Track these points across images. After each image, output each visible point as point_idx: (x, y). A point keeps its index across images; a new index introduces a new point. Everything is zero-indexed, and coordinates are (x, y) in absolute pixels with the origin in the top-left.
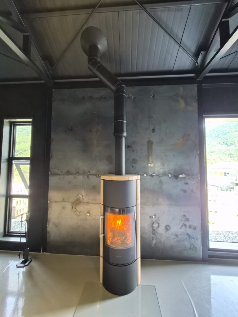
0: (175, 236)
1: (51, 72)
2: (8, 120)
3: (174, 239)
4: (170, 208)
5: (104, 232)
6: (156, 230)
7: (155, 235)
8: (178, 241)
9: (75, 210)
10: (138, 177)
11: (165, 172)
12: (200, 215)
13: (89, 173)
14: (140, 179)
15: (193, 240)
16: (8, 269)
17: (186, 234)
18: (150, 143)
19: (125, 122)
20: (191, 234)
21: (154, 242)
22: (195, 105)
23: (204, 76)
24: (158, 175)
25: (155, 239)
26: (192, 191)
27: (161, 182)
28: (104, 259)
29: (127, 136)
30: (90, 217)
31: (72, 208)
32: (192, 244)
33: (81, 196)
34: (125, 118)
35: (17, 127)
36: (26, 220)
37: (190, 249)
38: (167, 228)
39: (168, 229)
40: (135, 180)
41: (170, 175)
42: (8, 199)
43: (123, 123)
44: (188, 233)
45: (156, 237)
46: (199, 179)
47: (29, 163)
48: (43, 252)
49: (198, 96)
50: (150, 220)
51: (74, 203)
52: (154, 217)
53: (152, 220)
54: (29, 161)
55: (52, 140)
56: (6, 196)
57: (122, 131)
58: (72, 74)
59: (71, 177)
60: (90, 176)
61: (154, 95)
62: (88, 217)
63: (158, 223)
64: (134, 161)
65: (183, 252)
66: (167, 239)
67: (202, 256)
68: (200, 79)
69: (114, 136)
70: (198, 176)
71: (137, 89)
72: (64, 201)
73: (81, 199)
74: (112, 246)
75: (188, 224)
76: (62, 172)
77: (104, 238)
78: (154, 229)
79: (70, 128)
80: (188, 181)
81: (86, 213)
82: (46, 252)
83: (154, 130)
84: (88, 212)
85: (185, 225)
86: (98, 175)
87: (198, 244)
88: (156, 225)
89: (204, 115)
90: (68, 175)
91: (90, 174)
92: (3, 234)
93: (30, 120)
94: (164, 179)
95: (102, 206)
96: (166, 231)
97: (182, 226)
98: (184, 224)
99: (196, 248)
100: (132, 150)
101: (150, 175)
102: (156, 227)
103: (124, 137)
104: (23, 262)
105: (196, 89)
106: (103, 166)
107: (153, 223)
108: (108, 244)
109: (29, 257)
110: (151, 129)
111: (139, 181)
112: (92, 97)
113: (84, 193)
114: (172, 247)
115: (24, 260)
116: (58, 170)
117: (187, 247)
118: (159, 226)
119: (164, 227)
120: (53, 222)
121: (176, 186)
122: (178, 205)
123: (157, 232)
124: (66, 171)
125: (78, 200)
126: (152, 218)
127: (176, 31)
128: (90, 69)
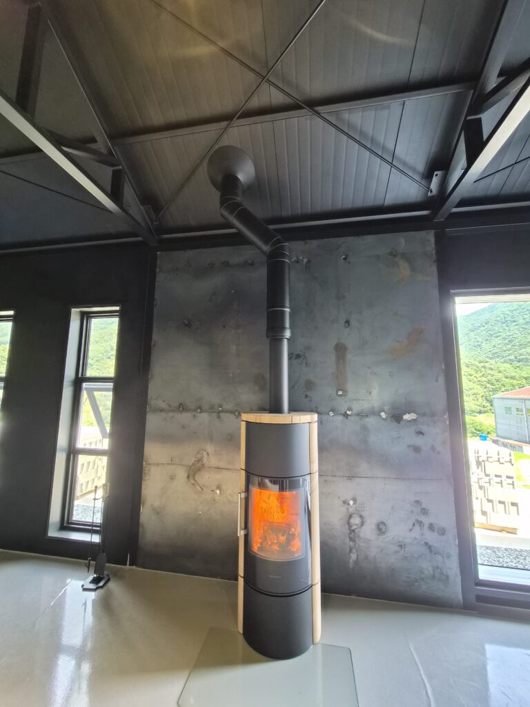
0: (399, 546)
1: (155, 223)
2: (78, 310)
3: (396, 552)
4: (385, 484)
5: (246, 527)
6: (356, 531)
7: (355, 541)
8: (405, 558)
9: (193, 482)
10: (312, 418)
11: (373, 407)
12: (453, 504)
13: (220, 409)
14: (318, 421)
15: (439, 557)
17: (423, 542)
18: (341, 350)
19: (287, 310)
20: (436, 545)
21: (353, 557)
22: (434, 269)
23: (448, 213)
24: (358, 415)
25: (354, 551)
26: (433, 448)
27: (365, 428)
28: (246, 582)
29: (291, 337)
30: (222, 497)
31: (188, 477)
32: (438, 567)
33: (205, 454)
34: (287, 304)
35: (93, 320)
36: (103, 497)
37: (434, 577)
38: (381, 528)
39: (384, 530)
40: (307, 424)
41: (383, 414)
42: (72, 456)
43: (283, 313)
44: (427, 541)
45: (357, 546)
46: (448, 423)
47: (112, 387)
48: (130, 565)
49: (437, 253)
50: (344, 509)
51: (191, 467)
52: (351, 502)
53: (348, 509)
54: (112, 384)
55: (154, 346)
56: (67, 450)
57: (283, 328)
58: (193, 223)
59: (185, 417)
60: (222, 415)
61: (347, 256)
62: (219, 498)
63: (361, 516)
64: (309, 385)
65: (417, 584)
66: (381, 551)
67: (461, 597)
68: (440, 218)
69: (267, 337)
70: (446, 417)
71: (314, 244)
72: (172, 463)
73: (205, 461)
74: (263, 555)
75: (426, 521)
76: (170, 406)
77: (246, 536)
78: (353, 528)
79: (186, 322)
80: (424, 428)
81: (214, 488)
82: (136, 566)
83: (348, 322)
84: (219, 487)
85: (420, 523)
86: (237, 413)
87: (453, 567)
88: (356, 521)
89: (452, 291)
90: (181, 412)
91: (223, 411)
92: (58, 526)
93: (117, 308)
94: (371, 421)
95: (243, 473)
96: (379, 535)
97: (414, 525)
98: (417, 521)
99: (447, 577)
100: (304, 364)
101: (341, 414)
102: (357, 525)
103: (286, 340)
104: (95, 581)
105: (433, 240)
106: (248, 395)
107: (350, 517)
108: (254, 550)
109: (105, 573)
110: (342, 322)
111: (315, 426)
112: (228, 263)
113: (210, 448)
114: (393, 571)
115: (95, 576)
116: (164, 401)
117: (426, 572)
118: (362, 524)
119: (374, 527)
120: (152, 506)
121: (399, 438)
122: (404, 479)
123: (359, 537)
124: (177, 404)
125: (199, 461)
126: (349, 504)
127: (382, 141)
128: (222, 215)
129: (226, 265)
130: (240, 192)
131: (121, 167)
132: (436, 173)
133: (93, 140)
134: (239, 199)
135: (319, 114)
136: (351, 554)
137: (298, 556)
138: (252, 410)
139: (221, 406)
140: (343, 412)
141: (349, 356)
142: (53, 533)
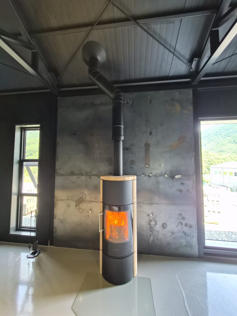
0: (172, 233)
1: (56, 82)
2: (19, 126)
3: (171, 236)
4: (166, 207)
5: (103, 228)
6: (153, 227)
7: (152, 232)
8: (174, 238)
9: (78, 208)
10: (134, 178)
11: (162, 172)
12: (196, 214)
14: (137, 179)
15: (189, 237)
16: (20, 259)
17: (182, 231)
18: (147, 146)
19: (122, 126)
20: (188, 232)
21: (152, 238)
22: (191, 108)
23: (199, 80)
24: (155, 176)
25: (152, 236)
26: (188, 191)
27: (158, 182)
28: (103, 252)
29: (124, 139)
30: (92, 214)
31: (76, 205)
32: (188, 242)
33: (84, 195)
34: (122, 123)
35: (27, 131)
36: (35, 216)
37: (186, 246)
38: (164, 226)
39: (165, 226)
40: (131, 181)
41: (166, 176)
42: (20, 197)
43: (120, 128)
44: (184, 231)
45: (153, 234)
46: (195, 179)
47: (38, 164)
48: (50, 245)
49: (193, 100)
50: (148, 218)
51: (77, 201)
52: (151, 215)
53: (149, 218)
54: (38, 163)
55: (58, 144)
56: (17, 194)
57: (120, 135)
58: (75, 82)
59: (74, 178)
60: (91, 176)
61: (151, 100)
62: (90, 214)
63: (155, 221)
64: (133, 162)
65: (179, 249)
66: (164, 236)
67: (197, 254)
68: (195, 83)
69: (113, 140)
70: (194, 176)
71: (135, 94)
72: (68, 199)
73: (84, 198)
74: (111, 240)
75: (184, 222)
76: (67, 173)
77: (103, 232)
79: (73, 132)
80: (184, 182)
81: (88, 210)
82: (53, 246)
83: (151, 133)
84: (90, 210)
85: (181, 223)
86: (98, 176)
87: (194, 241)
88: (153, 223)
89: (200, 118)
90: (72, 176)
91: (92, 175)
92: (15, 229)
93: (39, 126)
94: (161, 179)
95: (102, 204)
96: (163, 229)
97: (178, 224)
98: (180, 222)
99: (192, 246)
100: (130, 152)
101: (147, 176)
102: (153, 225)
103: (121, 141)
104: (33, 254)
105: (191, 93)
106: (104, 167)
107: (151, 221)
108: (106, 238)
109: (38, 250)
110: (148, 132)
111: (135, 182)
113: (86, 192)
114: (169, 244)
115: (33, 251)
116: (63, 171)
117: (183, 244)
118: (156, 224)
119: (161, 225)
120: (59, 219)
121: (173, 186)
122: (174, 204)
123: (154, 230)
124: (70, 172)
125: (81, 198)
126: (150, 216)
127: (170, 41)
128: (90, 78)
129: (93, 104)
130: (98, 66)
131: (36, 51)
132: (195, 59)
133: (20, 35)
134: (98, 70)
135: (139, 24)
136: (151, 238)
137: (127, 240)
138: (106, 174)
139: (91, 173)
140: (148, 175)
141: (151, 149)
142: (12, 232)
